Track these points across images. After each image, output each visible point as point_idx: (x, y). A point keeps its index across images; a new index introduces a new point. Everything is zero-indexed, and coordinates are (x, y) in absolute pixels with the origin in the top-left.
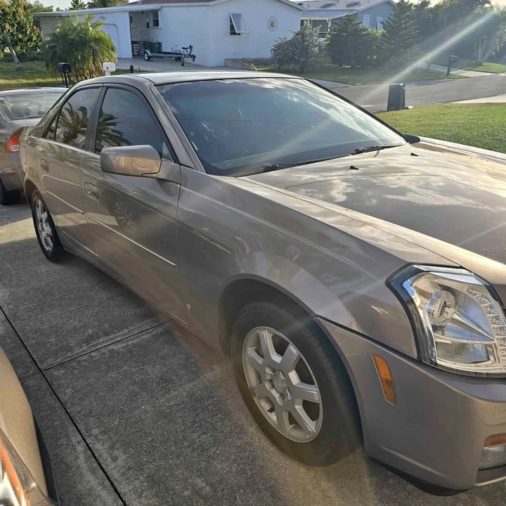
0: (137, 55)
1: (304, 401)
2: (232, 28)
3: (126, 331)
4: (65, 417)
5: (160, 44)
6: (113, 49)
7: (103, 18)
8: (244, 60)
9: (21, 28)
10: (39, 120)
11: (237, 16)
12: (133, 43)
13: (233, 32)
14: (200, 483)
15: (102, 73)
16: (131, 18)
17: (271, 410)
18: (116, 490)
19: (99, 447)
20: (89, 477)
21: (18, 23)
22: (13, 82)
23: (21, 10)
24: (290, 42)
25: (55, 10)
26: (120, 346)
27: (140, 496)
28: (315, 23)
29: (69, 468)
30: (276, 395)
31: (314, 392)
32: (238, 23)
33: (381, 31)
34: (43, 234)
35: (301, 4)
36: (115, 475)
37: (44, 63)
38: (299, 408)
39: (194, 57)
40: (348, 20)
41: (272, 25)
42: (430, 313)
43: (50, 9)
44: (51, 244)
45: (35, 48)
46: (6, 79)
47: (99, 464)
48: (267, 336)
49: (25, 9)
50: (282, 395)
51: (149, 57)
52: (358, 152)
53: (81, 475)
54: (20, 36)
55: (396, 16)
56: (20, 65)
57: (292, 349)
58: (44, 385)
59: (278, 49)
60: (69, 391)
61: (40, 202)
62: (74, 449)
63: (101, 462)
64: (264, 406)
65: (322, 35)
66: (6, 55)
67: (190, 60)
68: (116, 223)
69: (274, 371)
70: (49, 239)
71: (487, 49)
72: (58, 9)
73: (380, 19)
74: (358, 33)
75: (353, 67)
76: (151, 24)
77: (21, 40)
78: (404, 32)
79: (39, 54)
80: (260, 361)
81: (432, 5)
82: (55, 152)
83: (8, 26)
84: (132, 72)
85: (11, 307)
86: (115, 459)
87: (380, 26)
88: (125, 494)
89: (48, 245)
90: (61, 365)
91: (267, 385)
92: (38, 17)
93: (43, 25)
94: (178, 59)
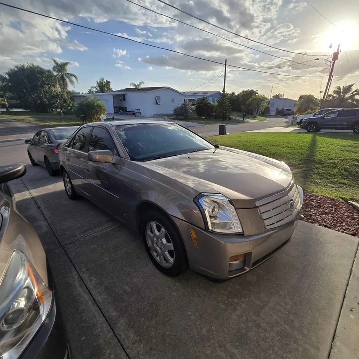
0: (116, 112)
1: (169, 250)
2: (156, 101)
3: (101, 227)
4: (71, 264)
5: (126, 108)
6: (105, 110)
7: (101, 97)
8: (162, 115)
9: (65, 101)
10: (67, 140)
11: (158, 97)
12: (114, 107)
13: (157, 104)
14: (126, 288)
15: (100, 120)
16: (113, 97)
17: (157, 256)
18: (90, 293)
19: (85, 277)
20: (79, 288)
21: (64, 99)
22: (61, 123)
23: (65, 94)
24: (180, 108)
25: (81, 94)
26: (98, 234)
27: (100, 295)
28: (190, 100)
29: (70, 285)
30: (158, 249)
31: (171, 246)
32: (159, 100)
33: (216, 103)
34: (68, 188)
35: (184, 93)
36: (90, 287)
37: (75, 116)
38: (166, 253)
39: (140, 113)
40: (203, 99)
41: (173, 101)
42: (209, 212)
43: (79, 93)
44: (71, 192)
45: (71, 109)
46: (57, 122)
47: (84, 283)
48: (154, 225)
49: (67, 93)
50: (161, 249)
51: (121, 113)
52: (194, 151)
53: (76, 288)
54: (64, 104)
55: (222, 98)
56: (64, 116)
57: (163, 229)
58: (63, 252)
59: (175, 110)
60: (73, 254)
61: (66, 174)
62: (73, 277)
63: (85, 282)
64: (155, 254)
65: (194, 105)
66: (58, 112)
67: (139, 114)
68: (100, 183)
69: (157, 239)
70: (70, 190)
71: (258, 111)
72: (82, 93)
73: (216, 99)
74: (207, 105)
75: (206, 118)
76: (122, 100)
77: (64, 106)
78: (226, 104)
79: (73, 112)
80: (152, 235)
81: (236, 94)
82: (76, 154)
83: (59, 100)
84: (113, 120)
85: (51, 219)
86: (91, 281)
87: (216, 102)
88: (94, 294)
89: (70, 192)
90: (71, 243)
91: (155, 245)
92: (73, 96)
93: (75, 100)
94: (134, 114)
